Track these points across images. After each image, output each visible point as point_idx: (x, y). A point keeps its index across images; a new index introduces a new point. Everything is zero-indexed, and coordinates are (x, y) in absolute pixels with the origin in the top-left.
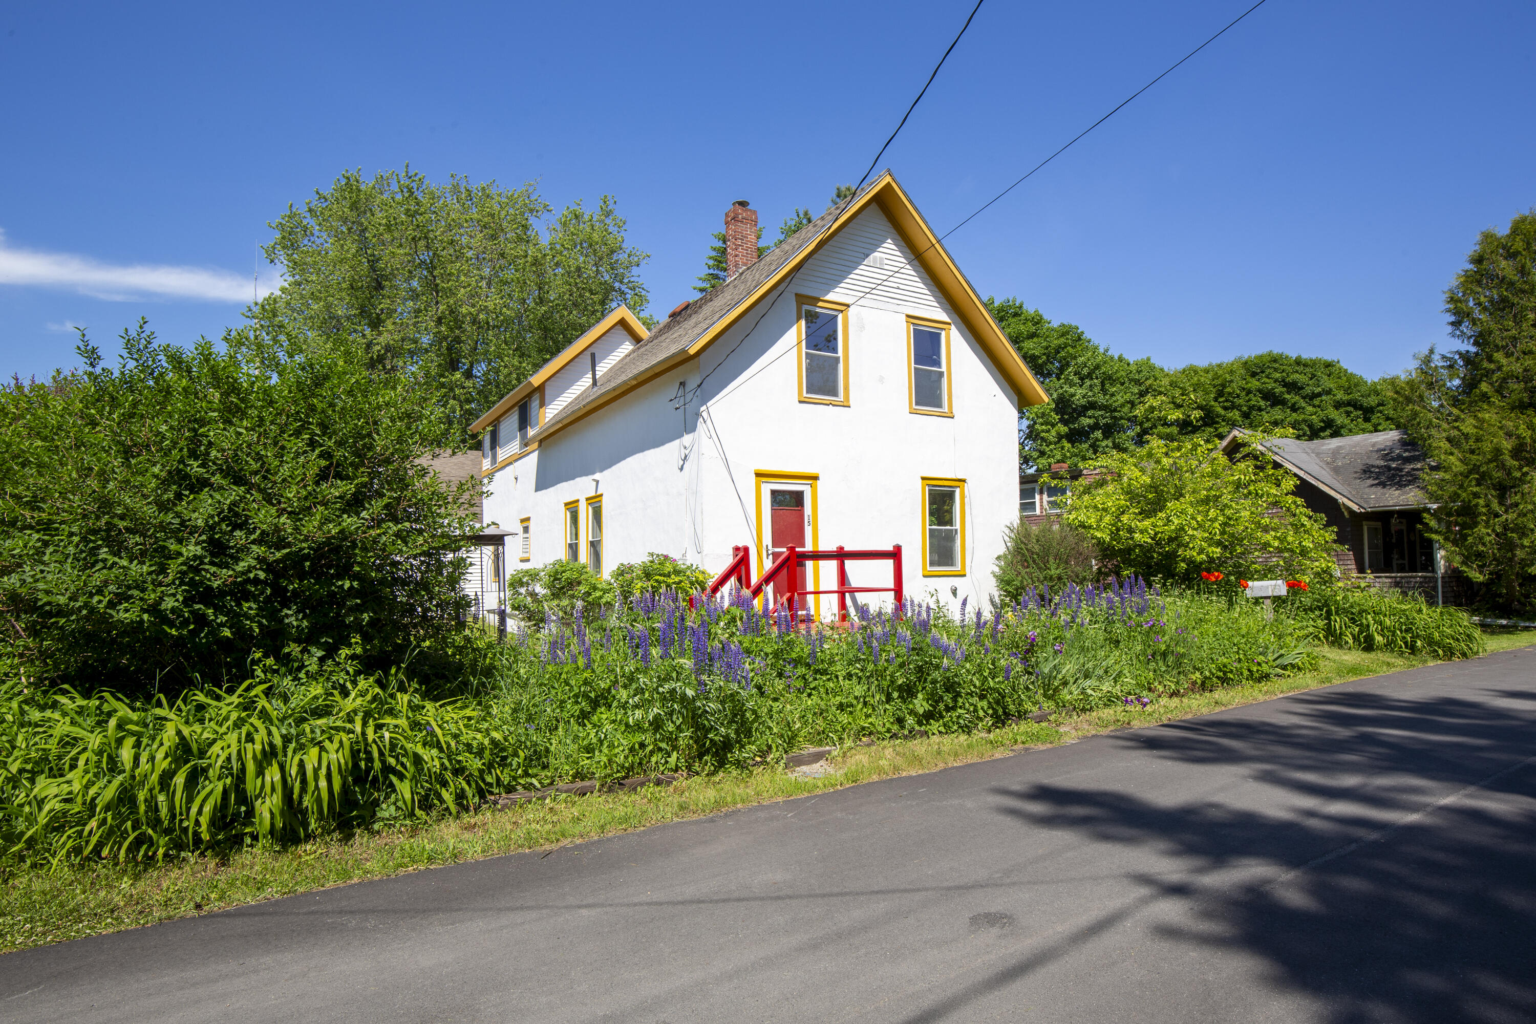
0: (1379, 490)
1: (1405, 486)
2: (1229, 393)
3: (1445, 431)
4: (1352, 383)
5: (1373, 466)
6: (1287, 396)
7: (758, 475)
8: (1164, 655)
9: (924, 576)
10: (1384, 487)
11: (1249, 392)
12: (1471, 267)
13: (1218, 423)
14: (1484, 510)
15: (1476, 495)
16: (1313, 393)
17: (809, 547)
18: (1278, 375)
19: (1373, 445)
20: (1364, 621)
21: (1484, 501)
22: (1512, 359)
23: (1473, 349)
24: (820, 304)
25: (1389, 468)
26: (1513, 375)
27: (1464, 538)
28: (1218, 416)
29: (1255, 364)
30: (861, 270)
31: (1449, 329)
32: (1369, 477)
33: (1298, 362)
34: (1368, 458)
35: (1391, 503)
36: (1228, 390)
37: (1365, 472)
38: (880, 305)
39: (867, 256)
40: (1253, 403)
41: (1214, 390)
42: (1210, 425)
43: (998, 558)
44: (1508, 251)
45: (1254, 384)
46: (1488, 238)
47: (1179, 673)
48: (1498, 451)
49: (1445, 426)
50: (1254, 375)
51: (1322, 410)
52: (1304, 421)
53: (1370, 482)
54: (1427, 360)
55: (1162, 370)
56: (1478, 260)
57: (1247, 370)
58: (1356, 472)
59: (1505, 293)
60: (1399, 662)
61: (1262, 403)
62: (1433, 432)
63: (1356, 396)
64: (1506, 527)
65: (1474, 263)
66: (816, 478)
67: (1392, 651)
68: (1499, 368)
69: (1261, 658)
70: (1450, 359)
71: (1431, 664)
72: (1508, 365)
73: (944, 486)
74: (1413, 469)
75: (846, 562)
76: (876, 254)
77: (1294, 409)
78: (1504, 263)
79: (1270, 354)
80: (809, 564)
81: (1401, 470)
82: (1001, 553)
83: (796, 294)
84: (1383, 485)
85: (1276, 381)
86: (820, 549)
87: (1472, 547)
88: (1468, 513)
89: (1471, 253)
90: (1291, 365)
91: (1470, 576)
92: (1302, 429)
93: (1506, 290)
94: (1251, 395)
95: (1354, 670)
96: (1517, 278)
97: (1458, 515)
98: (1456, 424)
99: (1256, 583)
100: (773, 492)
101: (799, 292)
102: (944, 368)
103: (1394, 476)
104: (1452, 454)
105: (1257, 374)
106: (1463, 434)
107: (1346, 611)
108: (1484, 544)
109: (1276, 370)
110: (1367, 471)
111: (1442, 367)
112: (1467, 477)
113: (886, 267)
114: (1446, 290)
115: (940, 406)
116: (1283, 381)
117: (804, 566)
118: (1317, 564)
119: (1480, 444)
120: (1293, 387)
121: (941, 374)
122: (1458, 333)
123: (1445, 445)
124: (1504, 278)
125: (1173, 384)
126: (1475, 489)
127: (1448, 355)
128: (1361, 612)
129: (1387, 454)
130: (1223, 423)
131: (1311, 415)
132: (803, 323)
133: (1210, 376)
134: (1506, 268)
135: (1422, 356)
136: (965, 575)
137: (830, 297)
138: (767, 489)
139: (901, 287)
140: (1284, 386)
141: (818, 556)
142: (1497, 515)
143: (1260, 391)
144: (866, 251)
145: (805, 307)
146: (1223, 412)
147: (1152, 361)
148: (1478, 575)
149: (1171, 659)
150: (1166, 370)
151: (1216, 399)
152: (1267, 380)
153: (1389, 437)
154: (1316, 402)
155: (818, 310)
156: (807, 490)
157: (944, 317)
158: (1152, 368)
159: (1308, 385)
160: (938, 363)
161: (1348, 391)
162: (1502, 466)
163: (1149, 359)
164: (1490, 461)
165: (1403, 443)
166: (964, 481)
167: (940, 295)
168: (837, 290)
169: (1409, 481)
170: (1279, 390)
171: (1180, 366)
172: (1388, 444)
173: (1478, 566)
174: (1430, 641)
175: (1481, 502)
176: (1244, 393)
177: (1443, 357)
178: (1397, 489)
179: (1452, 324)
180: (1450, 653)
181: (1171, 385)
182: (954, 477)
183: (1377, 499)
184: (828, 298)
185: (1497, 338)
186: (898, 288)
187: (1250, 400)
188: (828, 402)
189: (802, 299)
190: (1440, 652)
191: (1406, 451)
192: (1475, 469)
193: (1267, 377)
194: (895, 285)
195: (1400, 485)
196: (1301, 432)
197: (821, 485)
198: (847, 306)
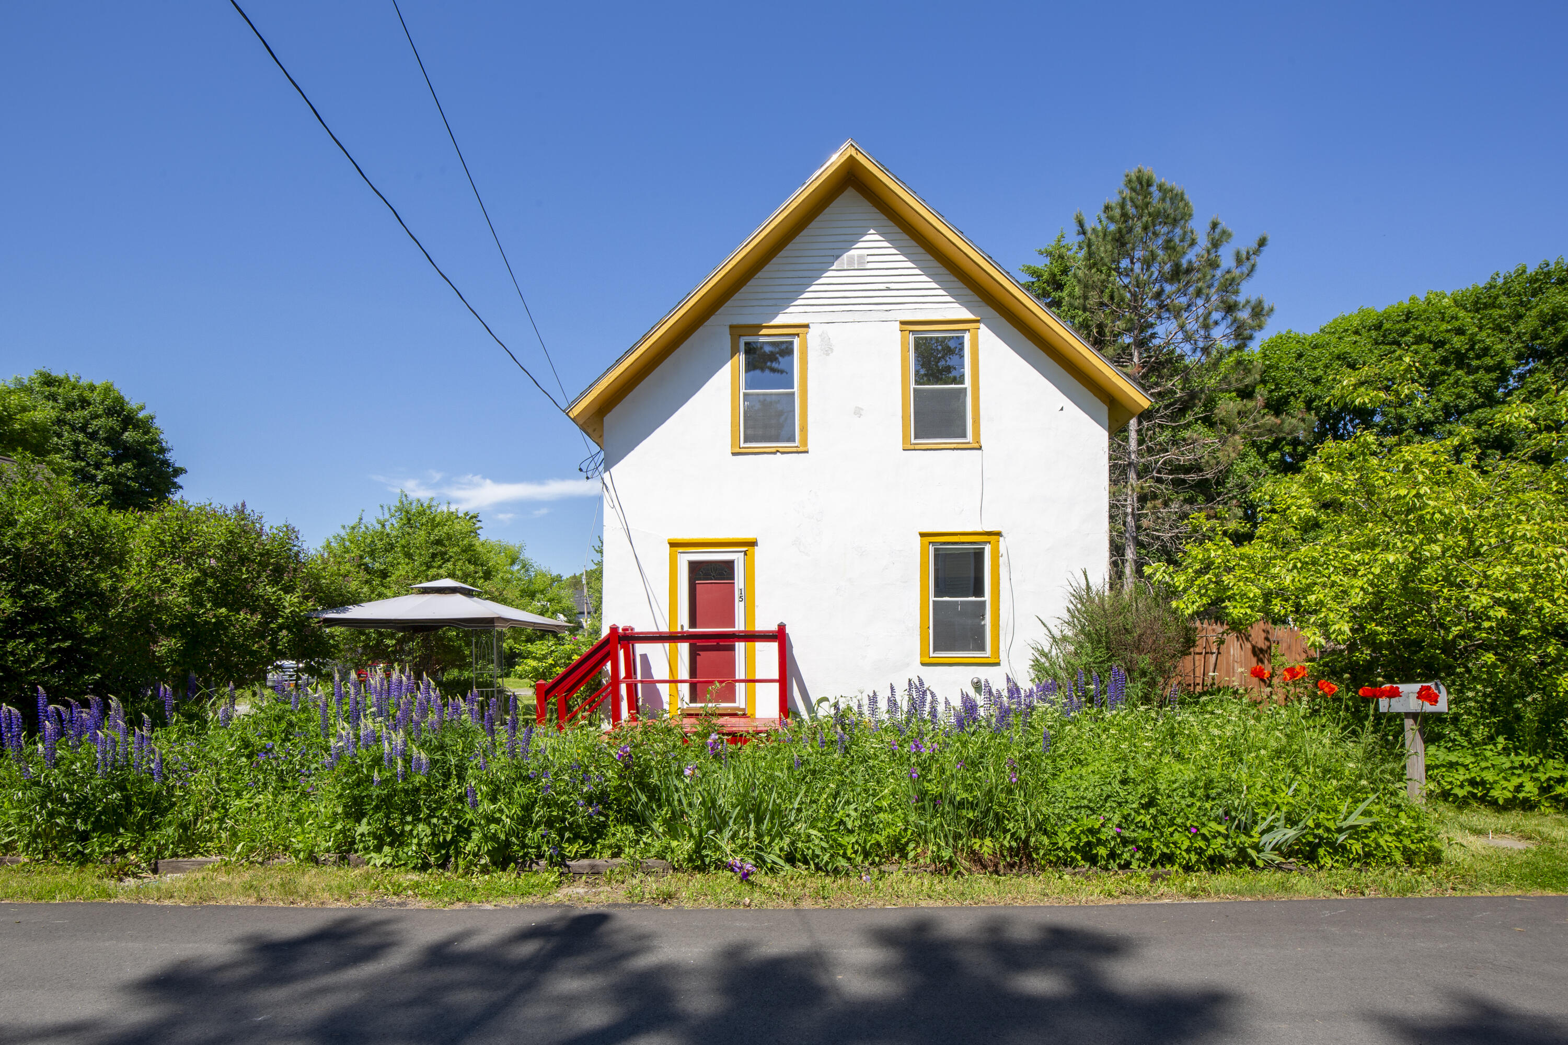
7: (673, 545)
9: (923, 664)
17: (740, 625)
24: (764, 332)
30: (830, 277)
38: (857, 316)
39: (838, 257)
73: (963, 543)
76: (852, 252)
80: (740, 647)
83: (731, 327)
86: (757, 629)
100: (693, 564)
101: (735, 323)
102: (967, 385)
113: (870, 265)
115: (959, 435)
117: (733, 649)
121: (963, 392)
132: (742, 357)
136: (998, 664)
138: (684, 561)
139: (893, 286)
141: (751, 637)
144: (836, 252)
145: (743, 339)
155: (762, 339)
156: (738, 558)
157: (963, 314)
160: (955, 379)
166: (999, 534)
167: (961, 285)
168: (789, 309)
182: (979, 530)
184: (776, 322)
186: (888, 289)
188: (774, 450)
189: (737, 331)
194: (883, 286)
197: (758, 552)
198: (807, 326)
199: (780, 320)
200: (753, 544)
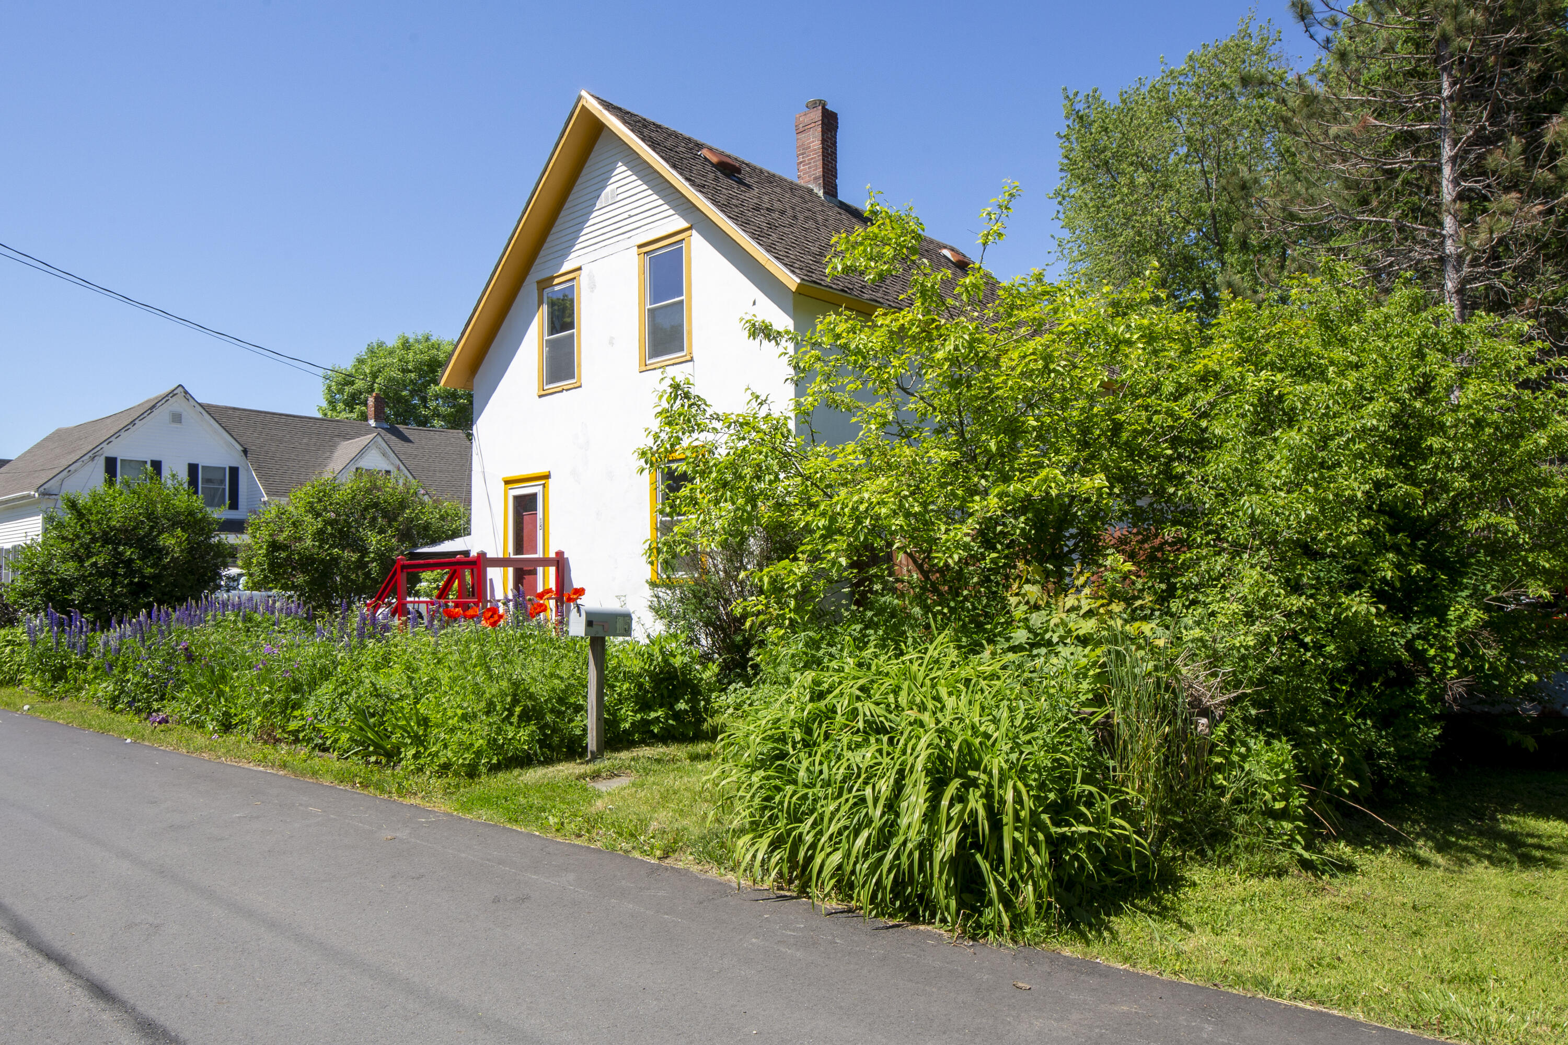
7: (506, 481)
9: (653, 585)
17: (540, 552)
24: (556, 281)
30: (596, 217)
38: (611, 249)
39: (599, 197)
66: (548, 473)
76: (608, 189)
80: (540, 570)
83: (539, 283)
100: (516, 499)
101: (540, 278)
102: (684, 295)
113: (618, 199)
115: (681, 349)
117: (536, 573)
121: (682, 304)
132: (544, 308)
138: (511, 497)
139: (636, 211)
141: (544, 562)
144: (598, 193)
145: (546, 291)
155: (557, 288)
156: (540, 491)
157: (681, 225)
160: (678, 291)
168: (571, 256)
184: (563, 270)
186: (630, 217)
188: (562, 389)
189: (542, 285)
194: (627, 215)
197: (551, 482)
198: (580, 269)
199: (566, 267)
200: (547, 477)
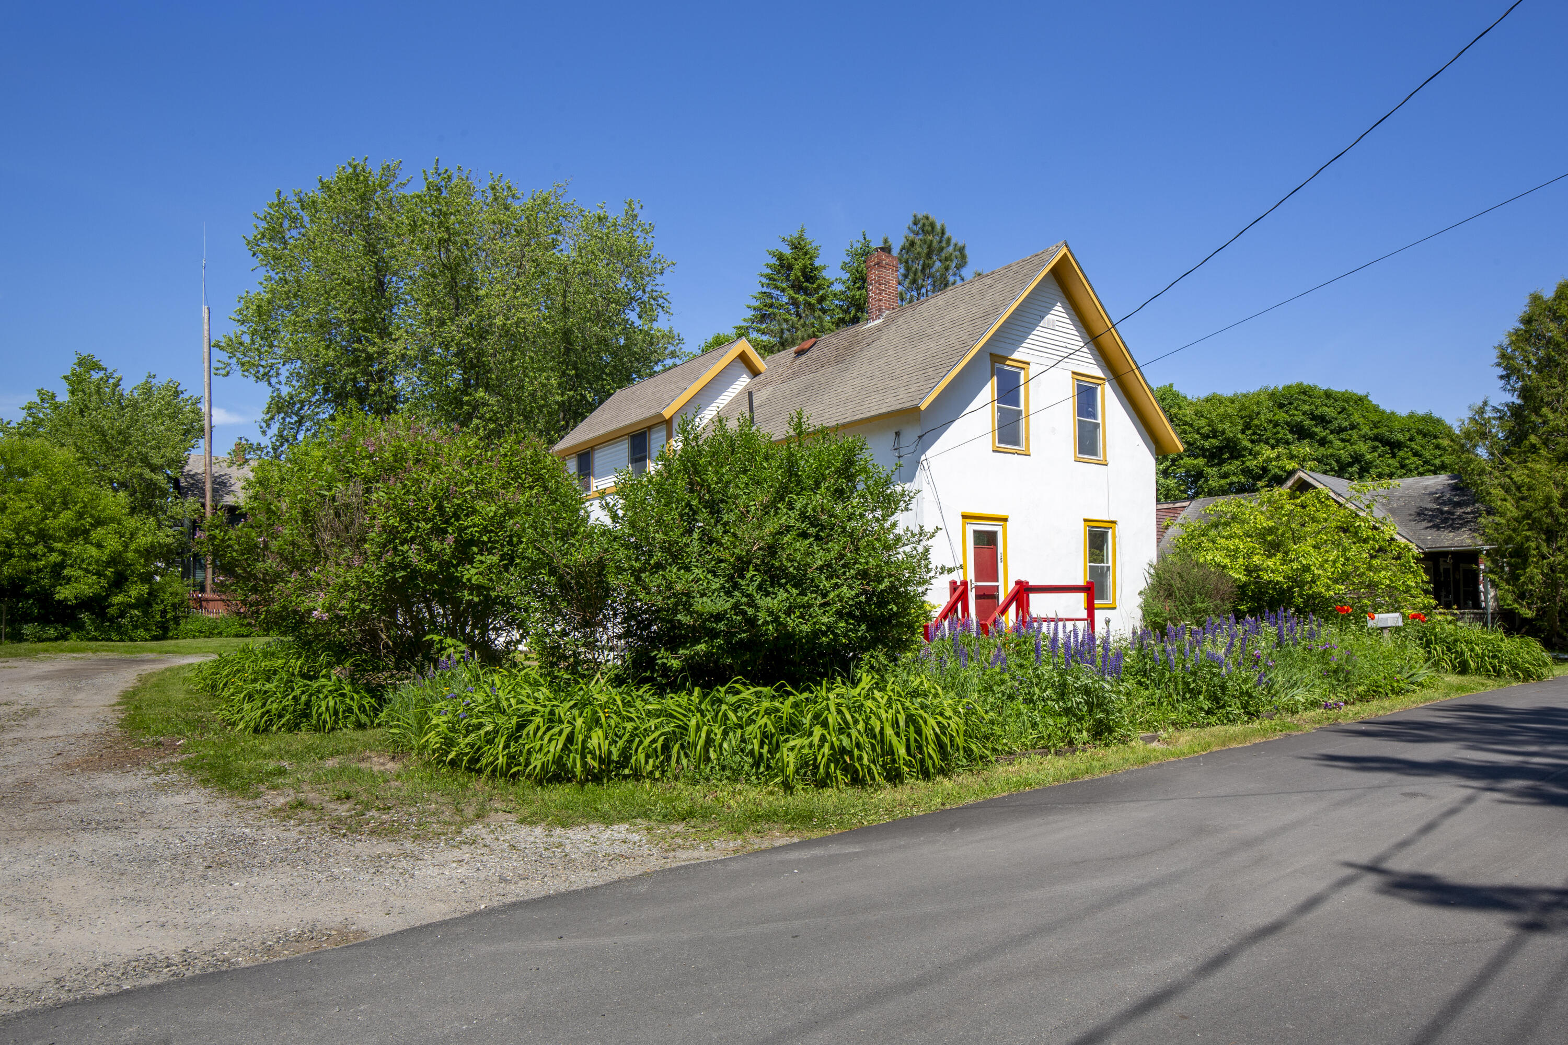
0: (1434, 531)
1: (1458, 528)
2: (1256, 426)
3: (1496, 478)
4: (1383, 419)
5: (1426, 509)
6: (1317, 430)
7: (964, 517)
8: (1335, 672)
10: (1438, 530)
11: (1276, 425)
12: (1522, 327)
13: (1244, 456)
14: (1535, 552)
15: (1528, 539)
16: (1340, 427)
17: (1001, 582)
18: (1306, 407)
19: (1426, 488)
20: (1459, 649)
21: (1535, 543)
22: (1558, 414)
23: (1519, 401)
24: (1008, 362)
25: (1442, 512)
26: (1559, 430)
27: (1517, 578)
28: (1245, 449)
29: (1282, 396)
30: (1038, 331)
31: (1502, 383)
32: (1424, 520)
33: (1328, 395)
34: (1422, 500)
35: (1446, 544)
36: (1256, 422)
37: (1419, 514)
39: (1043, 318)
40: (1280, 436)
41: (1242, 422)
42: (1237, 458)
43: (1140, 593)
44: (1554, 314)
45: (1282, 416)
46: (1536, 299)
47: (1347, 687)
48: (1548, 499)
49: (1496, 473)
50: (1281, 406)
51: (1351, 445)
52: (1332, 455)
53: (1425, 524)
54: (1481, 411)
55: (1185, 397)
56: (1528, 321)
57: (1274, 401)
58: (1410, 515)
59: (1553, 354)
60: (1489, 682)
61: (1290, 436)
62: (1485, 478)
63: (1383, 431)
64: (1552, 568)
65: (1524, 324)
66: (1005, 520)
67: (1480, 675)
68: (1545, 423)
69: (1398, 676)
70: (1499, 411)
71: (1514, 684)
72: (1554, 420)
73: (1100, 527)
74: (1464, 513)
75: (1031, 595)
76: (1049, 316)
77: (1323, 442)
78: (1552, 326)
79: (1300, 385)
81: (1453, 514)
82: (1142, 589)
83: (992, 357)
84: (1437, 527)
85: (1304, 413)
87: (1523, 586)
88: (1520, 555)
89: (1521, 314)
90: (1320, 397)
91: (1521, 612)
92: (1330, 464)
93: (1553, 350)
94: (1279, 428)
95: (1461, 688)
96: (1562, 340)
97: (1511, 557)
98: (1508, 473)
99: (1381, 616)
100: (975, 532)
101: (995, 355)
102: (1099, 421)
103: (1446, 519)
104: (1505, 500)
105: (1284, 405)
106: (1515, 483)
107: (1443, 641)
108: (1533, 584)
109: (1304, 402)
110: (1421, 514)
111: (1494, 418)
112: (1520, 523)
113: (1057, 328)
114: (1496, 345)
115: (1095, 454)
116: (1312, 413)
118: (1418, 600)
119: (1532, 493)
120: (1322, 420)
121: (1097, 426)
122: (1509, 387)
123: (1499, 492)
124: (1550, 338)
125: (1199, 414)
126: (1528, 533)
127: (1499, 407)
128: (1456, 641)
129: (1438, 498)
130: (1250, 458)
131: (1339, 450)
132: (995, 378)
133: (1237, 405)
134: (1553, 330)
135: (1476, 408)
136: (1115, 608)
137: (1015, 356)
138: (971, 529)
139: (1069, 346)
140: (1312, 419)
142: (1544, 557)
143: (1287, 423)
144: (1040, 313)
145: (997, 365)
146: (1249, 445)
147: (1175, 388)
148: (1527, 611)
149: (1342, 676)
150: (1189, 397)
151: (1243, 432)
152: (1296, 412)
153: (1440, 481)
154: (1344, 435)
155: (1006, 368)
156: (999, 531)
157: (1098, 373)
158: (1176, 396)
159: (1336, 419)
160: (1094, 416)
161: (1375, 425)
162: (1551, 513)
163: (1171, 386)
164: (1543, 508)
165: (1455, 488)
166: (1114, 522)
167: (1097, 353)
168: (1020, 349)
169: (1461, 524)
170: (1307, 423)
171: (1203, 395)
172: (1440, 487)
173: (1527, 603)
174: (1514, 666)
175: (1533, 545)
176: (1271, 426)
177: (1495, 409)
178: (1450, 532)
179: (1502, 377)
180: (1528, 675)
181: (1196, 415)
182: (1108, 519)
183: (1433, 540)
184: (1014, 356)
185: (1545, 393)
186: (1066, 347)
187: (1278, 433)
188: (1014, 451)
189: (995, 361)
190: (1521, 675)
191: (1455, 495)
192: (1528, 515)
193: (1296, 409)
194: (1064, 345)
195: (1453, 528)
196: (1328, 467)
197: (1009, 527)
198: (1027, 363)
